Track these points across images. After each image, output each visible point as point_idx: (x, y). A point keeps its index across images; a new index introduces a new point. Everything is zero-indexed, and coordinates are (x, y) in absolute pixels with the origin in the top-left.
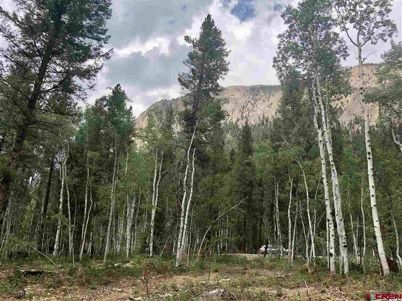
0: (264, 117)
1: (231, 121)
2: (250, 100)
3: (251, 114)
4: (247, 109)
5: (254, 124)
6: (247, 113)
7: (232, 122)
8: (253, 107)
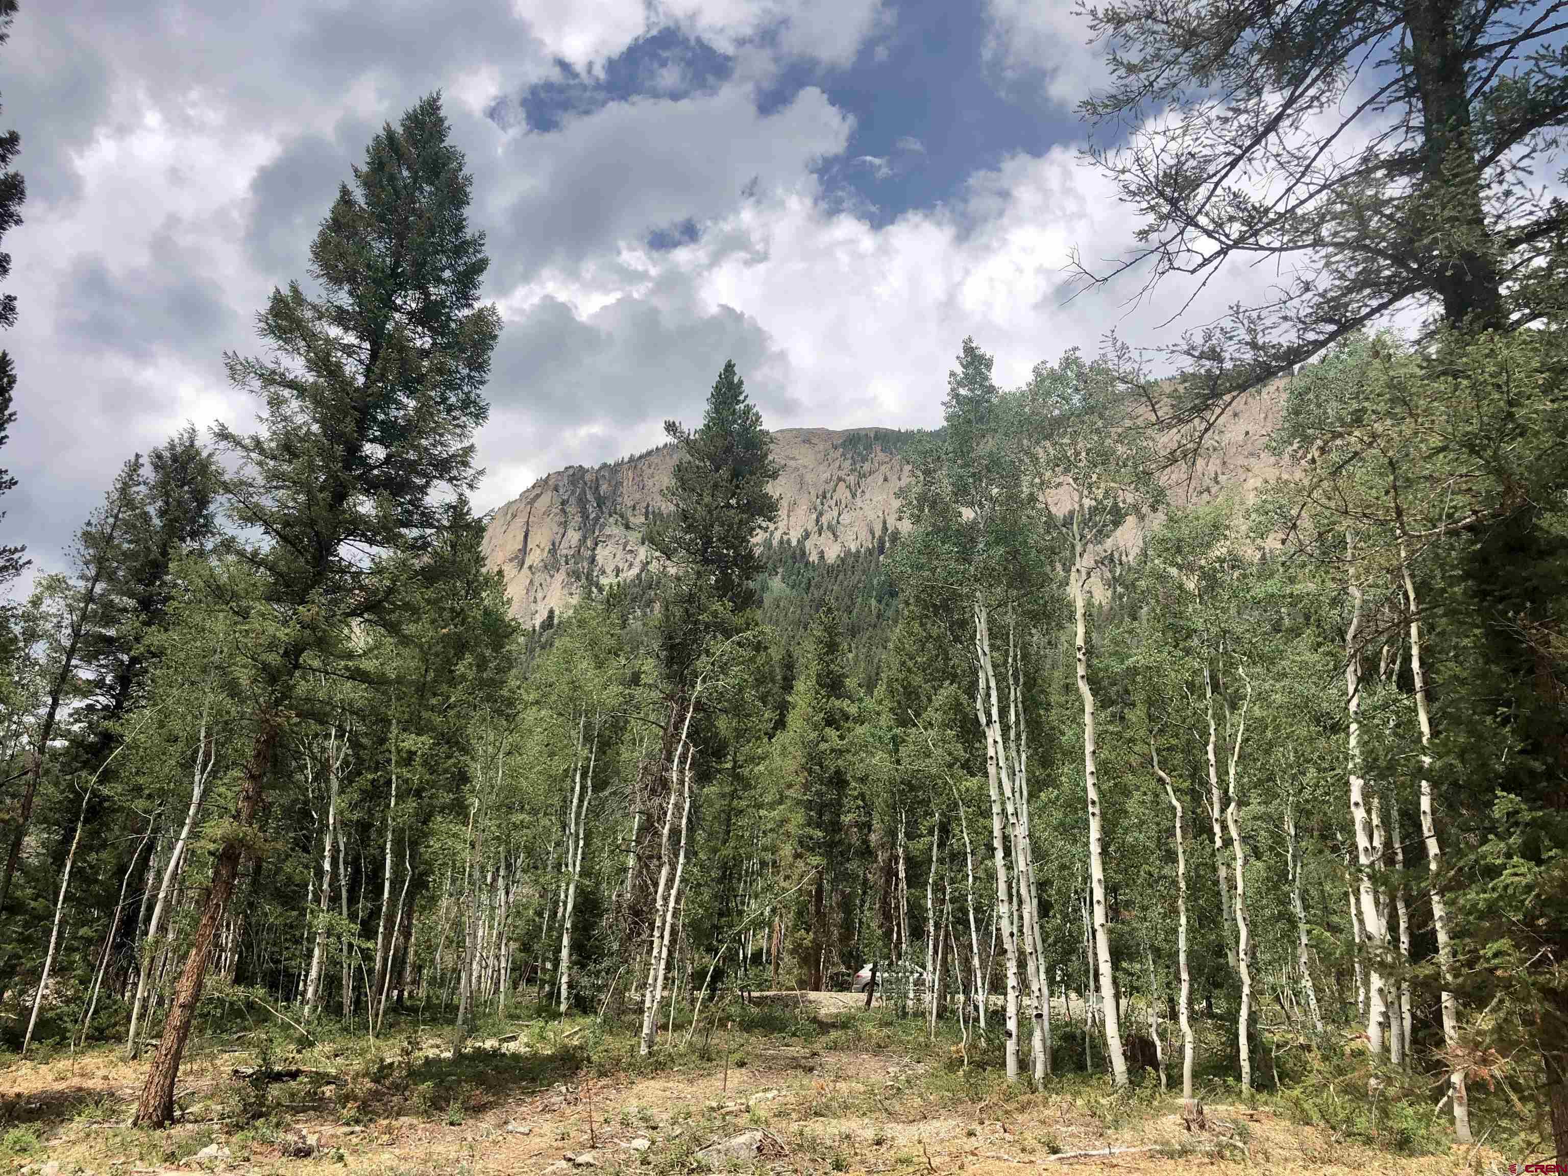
0: (885, 529)
1: (785, 538)
2: (841, 474)
3: (846, 518)
4: (833, 503)
5: (853, 550)
6: (836, 514)
7: (789, 541)
8: (854, 496)
